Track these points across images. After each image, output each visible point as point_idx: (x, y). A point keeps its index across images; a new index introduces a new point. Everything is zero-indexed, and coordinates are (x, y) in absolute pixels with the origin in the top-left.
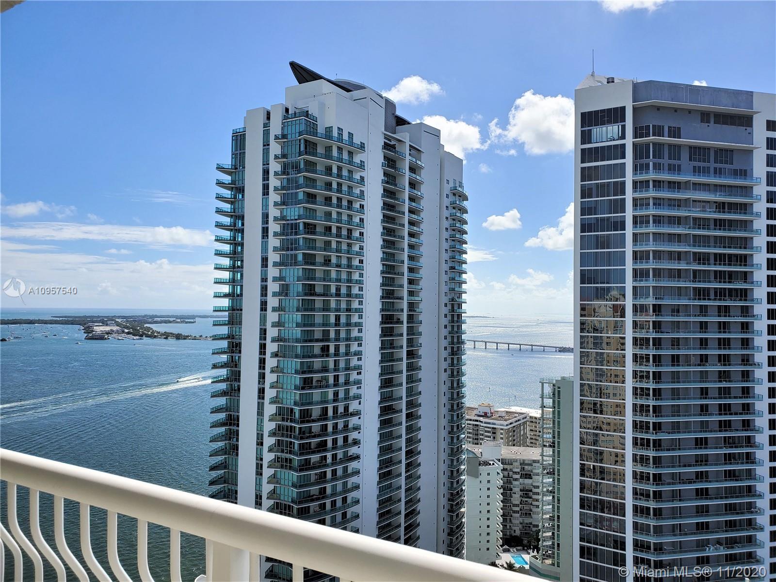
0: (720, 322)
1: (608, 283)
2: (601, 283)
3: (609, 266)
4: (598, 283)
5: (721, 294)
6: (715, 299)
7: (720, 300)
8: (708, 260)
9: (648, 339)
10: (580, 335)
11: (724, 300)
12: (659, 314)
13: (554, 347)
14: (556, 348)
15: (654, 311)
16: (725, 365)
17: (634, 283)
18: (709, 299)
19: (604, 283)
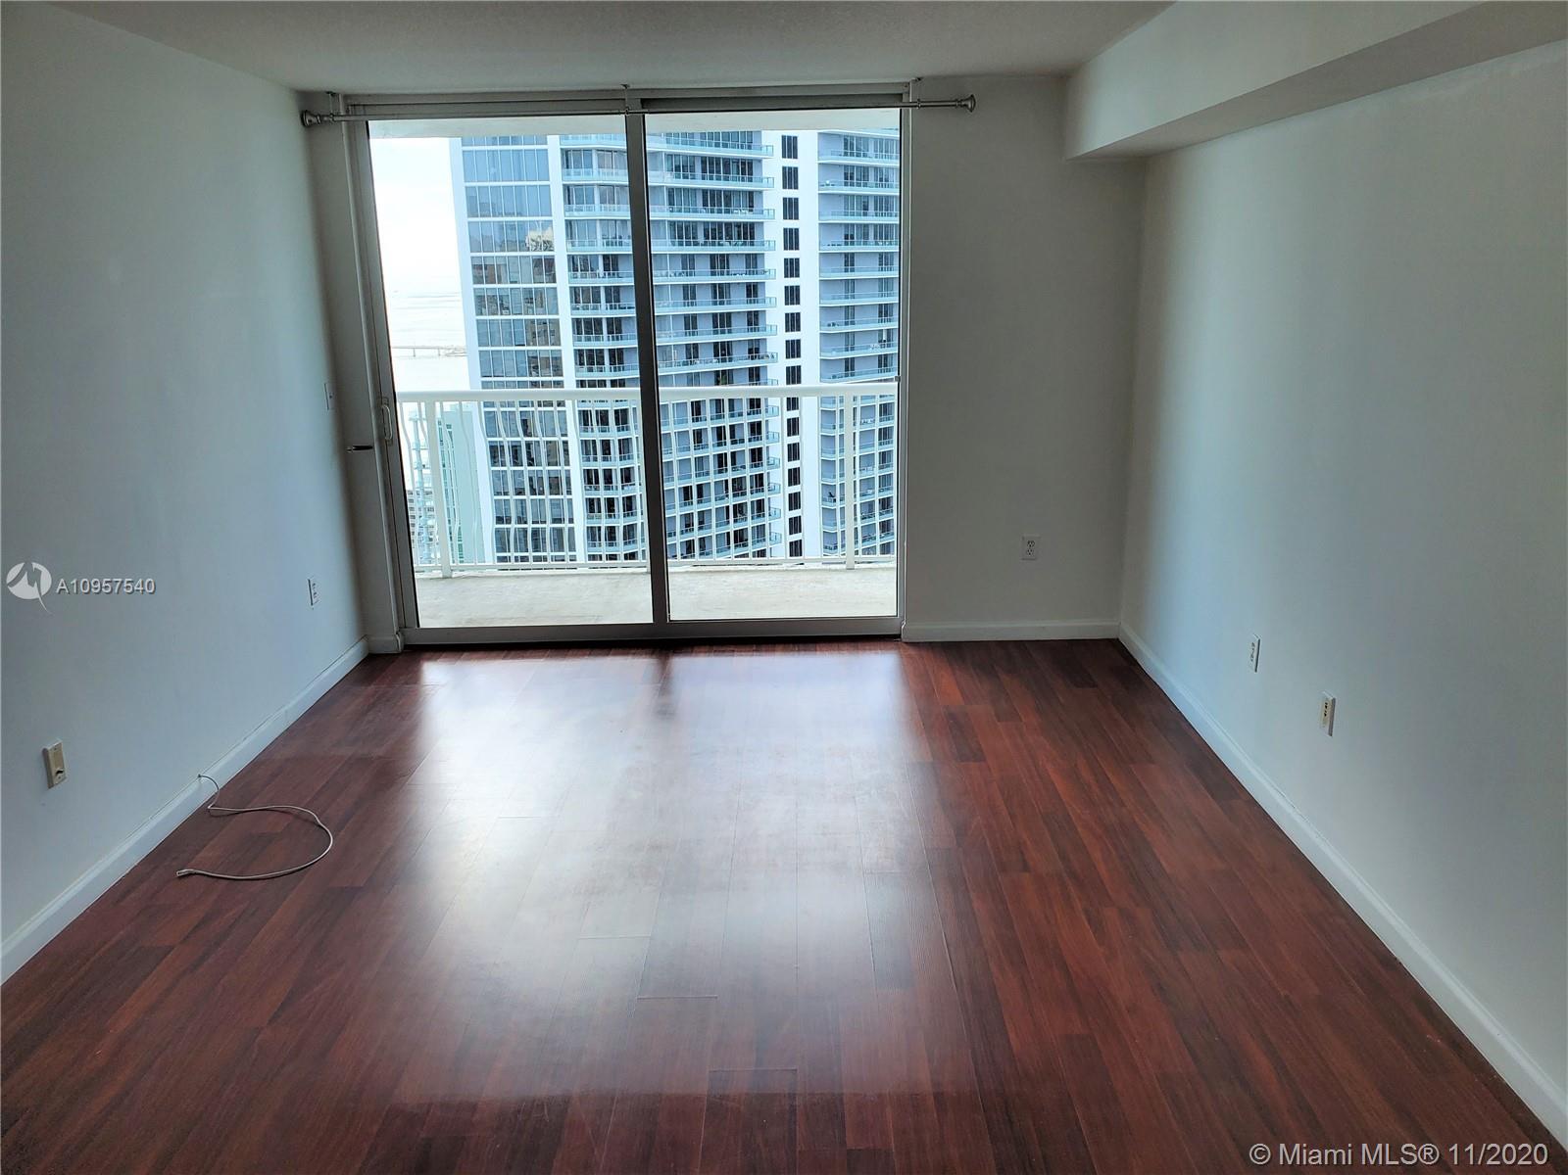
0: (714, 285)
1: (520, 214)
2: (507, 215)
3: (520, 180)
4: (500, 215)
5: (714, 232)
6: (705, 244)
7: (713, 244)
8: (693, 170)
9: (598, 321)
10: (477, 320)
11: (719, 245)
12: (614, 274)
13: (434, 348)
14: (439, 348)
15: (606, 268)
16: (724, 361)
17: (567, 214)
18: (696, 244)
19: (512, 215)
